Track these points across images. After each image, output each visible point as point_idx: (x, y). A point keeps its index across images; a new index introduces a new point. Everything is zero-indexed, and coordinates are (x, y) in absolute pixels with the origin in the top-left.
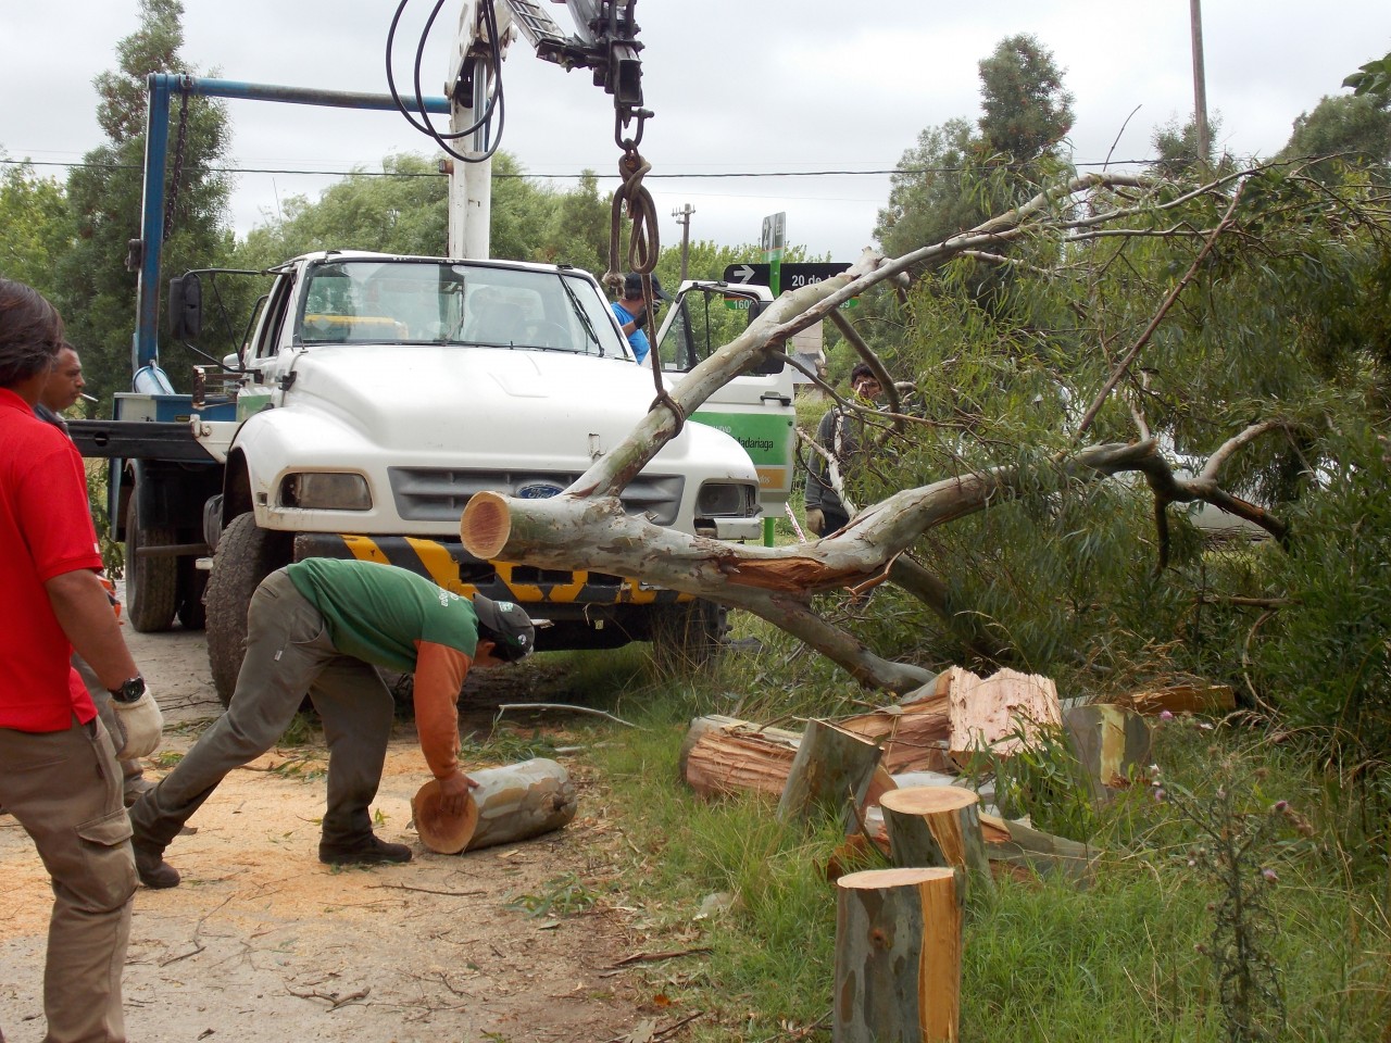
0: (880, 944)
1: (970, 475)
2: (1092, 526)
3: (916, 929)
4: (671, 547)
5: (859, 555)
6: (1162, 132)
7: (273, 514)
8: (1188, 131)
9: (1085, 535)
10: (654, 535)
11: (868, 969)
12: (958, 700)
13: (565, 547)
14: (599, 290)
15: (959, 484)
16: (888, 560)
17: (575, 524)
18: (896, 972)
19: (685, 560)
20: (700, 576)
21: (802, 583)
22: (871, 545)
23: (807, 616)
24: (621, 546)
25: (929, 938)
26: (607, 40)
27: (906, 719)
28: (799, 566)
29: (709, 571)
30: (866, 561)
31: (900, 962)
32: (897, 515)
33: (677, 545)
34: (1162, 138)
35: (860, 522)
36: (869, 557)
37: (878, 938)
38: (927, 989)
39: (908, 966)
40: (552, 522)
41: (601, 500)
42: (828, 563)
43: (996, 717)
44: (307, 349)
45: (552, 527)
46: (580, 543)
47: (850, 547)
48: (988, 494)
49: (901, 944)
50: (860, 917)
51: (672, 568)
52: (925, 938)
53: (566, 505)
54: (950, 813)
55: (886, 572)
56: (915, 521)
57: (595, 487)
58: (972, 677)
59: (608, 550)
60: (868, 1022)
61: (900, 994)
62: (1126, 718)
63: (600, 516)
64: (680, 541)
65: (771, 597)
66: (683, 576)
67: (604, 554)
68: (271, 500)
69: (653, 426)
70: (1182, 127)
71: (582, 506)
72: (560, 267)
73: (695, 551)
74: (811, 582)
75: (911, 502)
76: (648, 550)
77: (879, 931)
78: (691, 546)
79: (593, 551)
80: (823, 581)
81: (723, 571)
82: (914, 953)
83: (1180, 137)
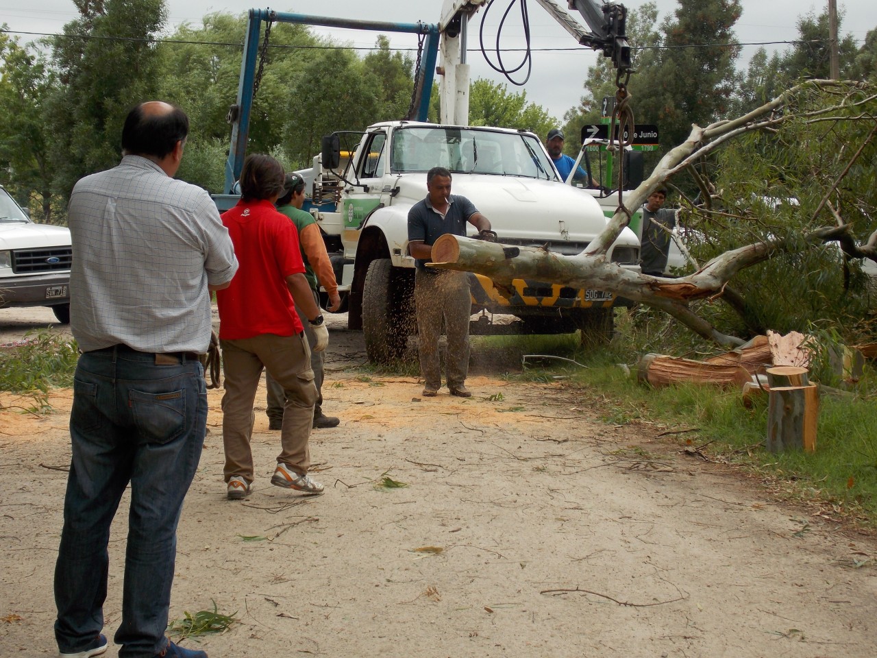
0: (788, 411)
1: (759, 243)
2: (822, 268)
3: (802, 405)
4: (630, 278)
5: (710, 282)
6: (803, 19)
7: (405, 260)
8: (822, 19)
9: (819, 273)
10: (622, 272)
11: (783, 421)
12: (773, 344)
13: (586, 278)
14: (541, 143)
15: (755, 247)
16: (722, 285)
17: (591, 267)
18: (795, 422)
19: (636, 284)
20: (642, 292)
21: (685, 296)
22: (715, 277)
23: (688, 312)
24: (610, 277)
25: (807, 409)
26: (613, 36)
27: (744, 356)
28: (685, 287)
29: (646, 290)
30: (714, 285)
31: (796, 418)
32: (726, 263)
33: (631, 277)
34: (803, 24)
35: (708, 267)
36: (715, 283)
37: (788, 409)
38: (806, 428)
39: (799, 420)
40: (581, 266)
41: (600, 256)
42: (698, 286)
43: (791, 352)
44: (401, 175)
45: (581, 269)
46: (592, 276)
47: (706, 279)
48: (770, 253)
49: (797, 411)
50: (780, 401)
51: (630, 288)
52: (805, 409)
53: (586, 258)
54: (798, 375)
55: (722, 291)
56: (735, 266)
57: (597, 250)
58: (777, 336)
59: (604, 280)
60: (783, 440)
61: (796, 430)
62: (853, 353)
63: (599, 264)
64: (633, 275)
65: (672, 302)
66: (635, 292)
67: (602, 281)
68: (403, 253)
69: (618, 221)
70: (818, 16)
71: (593, 259)
72: (519, 131)
73: (640, 280)
74: (688, 295)
75: (733, 256)
76: (620, 280)
77: (788, 406)
78: (638, 278)
79: (597, 280)
80: (694, 295)
81: (653, 290)
82: (802, 414)
83: (816, 23)
